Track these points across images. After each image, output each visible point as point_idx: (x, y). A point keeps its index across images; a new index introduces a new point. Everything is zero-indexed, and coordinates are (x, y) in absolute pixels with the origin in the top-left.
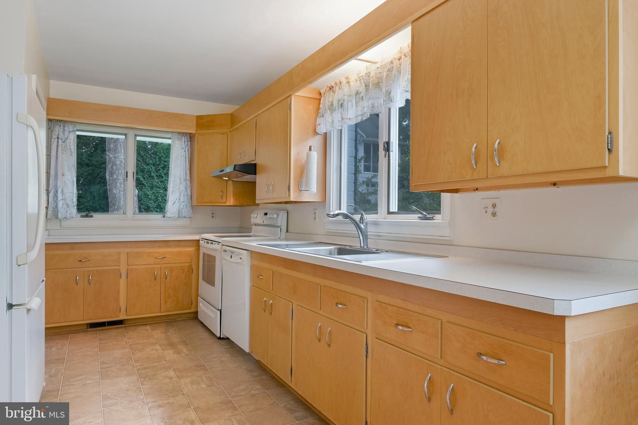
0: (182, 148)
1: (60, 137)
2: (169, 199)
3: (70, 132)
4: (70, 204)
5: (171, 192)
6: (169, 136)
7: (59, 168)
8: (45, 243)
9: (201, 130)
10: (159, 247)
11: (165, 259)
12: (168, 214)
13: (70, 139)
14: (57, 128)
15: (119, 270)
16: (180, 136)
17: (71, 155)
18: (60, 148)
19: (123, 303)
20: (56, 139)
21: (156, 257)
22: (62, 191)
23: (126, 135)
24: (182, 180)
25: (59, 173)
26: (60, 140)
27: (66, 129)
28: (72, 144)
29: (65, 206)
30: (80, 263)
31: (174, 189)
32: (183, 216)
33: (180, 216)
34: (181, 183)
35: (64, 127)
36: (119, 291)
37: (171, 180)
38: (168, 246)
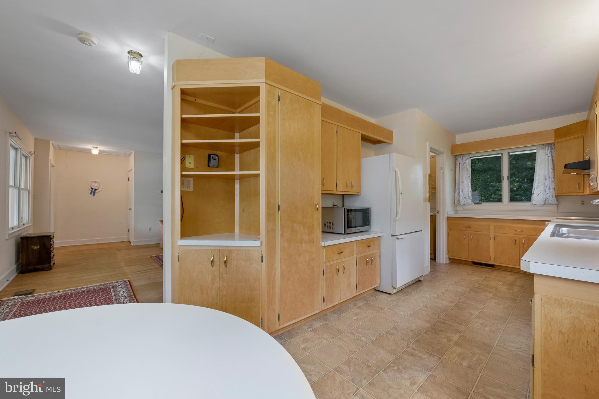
0: (546, 155)
1: (460, 163)
2: (535, 192)
3: (466, 159)
4: (467, 197)
5: (536, 186)
6: (535, 148)
7: (460, 179)
8: (447, 217)
9: (559, 139)
10: (518, 223)
11: (522, 232)
12: (534, 202)
13: (467, 163)
14: (459, 159)
15: (489, 235)
16: (544, 147)
17: (467, 171)
18: (461, 168)
19: (492, 255)
20: (459, 165)
21: (516, 230)
22: (462, 191)
23: (502, 154)
24: (547, 177)
25: (460, 182)
26: (460, 164)
27: (464, 158)
28: (468, 165)
29: (464, 198)
30: (466, 228)
31: (539, 184)
32: (550, 203)
33: (546, 203)
34: (546, 180)
35: (463, 157)
36: (489, 246)
37: (536, 178)
38: (525, 224)
